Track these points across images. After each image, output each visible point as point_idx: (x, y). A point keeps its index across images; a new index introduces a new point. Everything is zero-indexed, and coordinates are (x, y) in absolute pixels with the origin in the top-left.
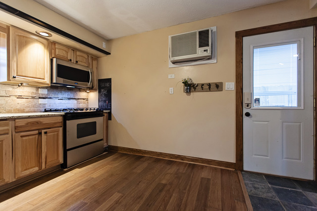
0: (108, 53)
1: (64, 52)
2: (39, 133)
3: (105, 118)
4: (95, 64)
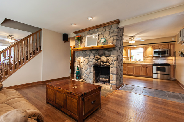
0: (175, 42)
2: (146, 68)
3: (172, 67)
4: (172, 46)
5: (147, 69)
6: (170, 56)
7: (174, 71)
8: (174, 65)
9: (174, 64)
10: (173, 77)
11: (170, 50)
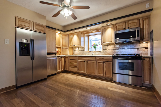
0: (151, 10)
1: (121, 26)
2: (103, 63)
3: (147, 61)
4: (146, 22)
5: (105, 64)
6: (142, 40)
7: (150, 69)
8: (149, 58)
9: (149, 55)
10: (148, 82)
11: (142, 30)
